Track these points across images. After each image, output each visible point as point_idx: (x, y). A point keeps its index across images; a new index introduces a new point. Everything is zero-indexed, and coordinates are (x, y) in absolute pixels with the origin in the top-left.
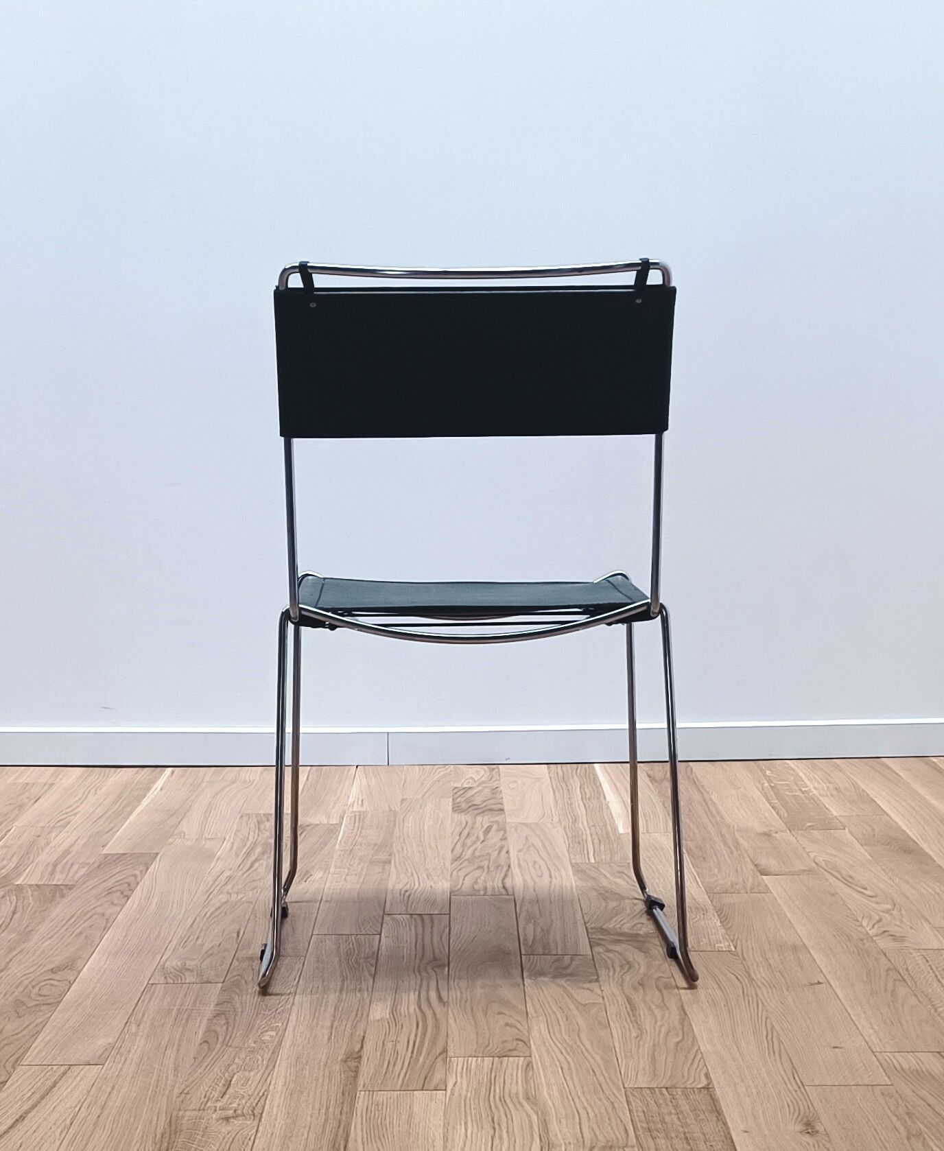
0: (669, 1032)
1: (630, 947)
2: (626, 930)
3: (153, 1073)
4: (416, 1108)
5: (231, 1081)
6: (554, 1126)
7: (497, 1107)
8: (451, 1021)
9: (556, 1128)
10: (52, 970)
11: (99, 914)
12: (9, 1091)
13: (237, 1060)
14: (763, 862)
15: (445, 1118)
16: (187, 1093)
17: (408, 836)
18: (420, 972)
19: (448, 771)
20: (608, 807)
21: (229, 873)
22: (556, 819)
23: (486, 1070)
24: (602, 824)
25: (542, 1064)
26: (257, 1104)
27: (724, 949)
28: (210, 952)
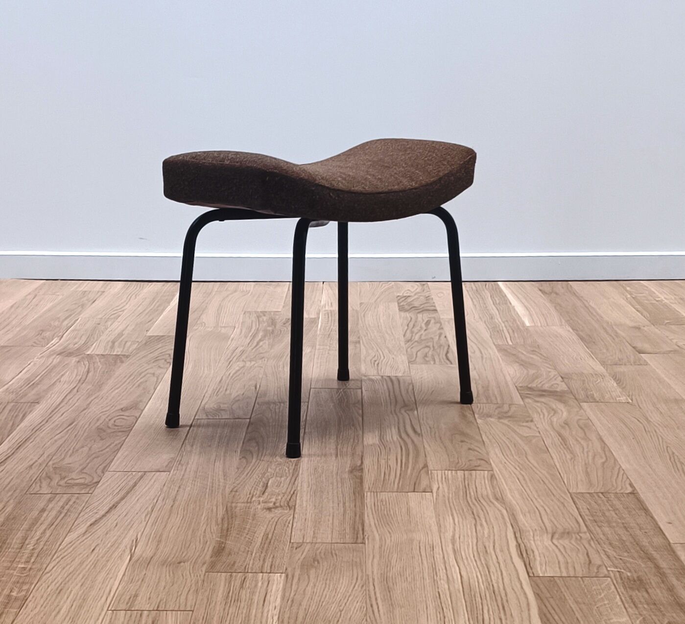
0: (595, 455)
1: (552, 400)
2: (546, 388)
3: (208, 478)
4: (412, 504)
5: (267, 484)
6: (521, 518)
7: (474, 504)
8: (426, 446)
9: (523, 520)
10: (122, 409)
11: (150, 373)
12: (102, 488)
13: (269, 470)
14: (639, 345)
15: (435, 511)
16: (236, 491)
17: (369, 325)
18: (396, 414)
19: (391, 285)
20: (514, 310)
21: (242, 348)
22: (477, 316)
23: (460, 479)
24: (512, 320)
25: (502, 476)
26: (290, 500)
27: (624, 401)
28: (237, 399)
